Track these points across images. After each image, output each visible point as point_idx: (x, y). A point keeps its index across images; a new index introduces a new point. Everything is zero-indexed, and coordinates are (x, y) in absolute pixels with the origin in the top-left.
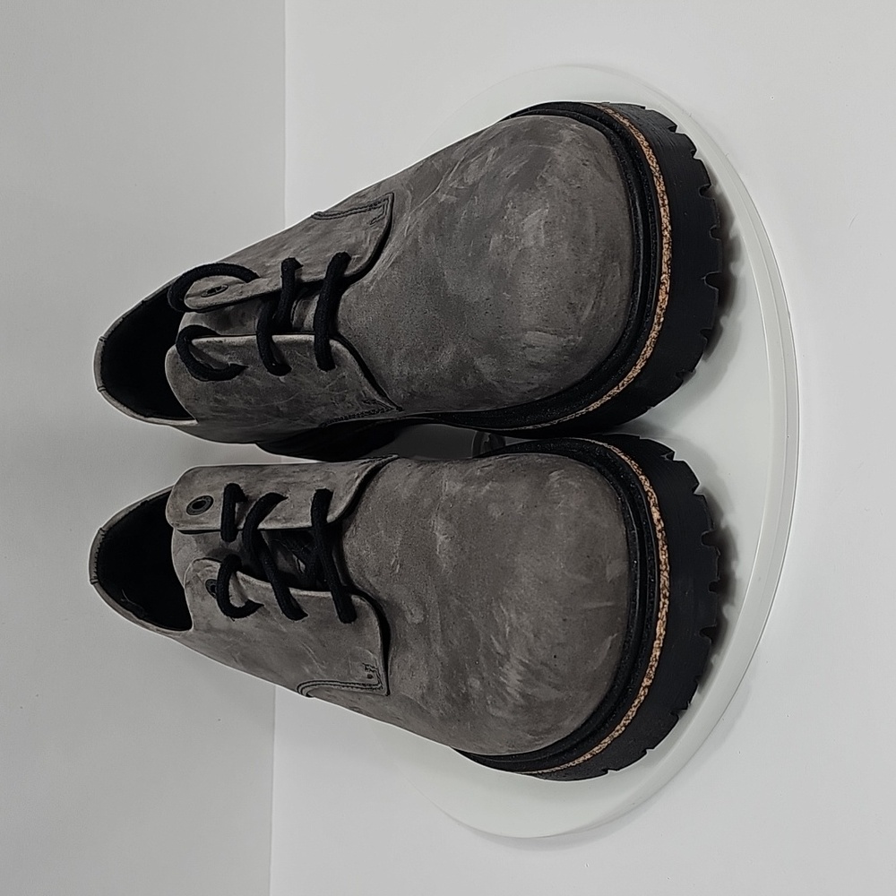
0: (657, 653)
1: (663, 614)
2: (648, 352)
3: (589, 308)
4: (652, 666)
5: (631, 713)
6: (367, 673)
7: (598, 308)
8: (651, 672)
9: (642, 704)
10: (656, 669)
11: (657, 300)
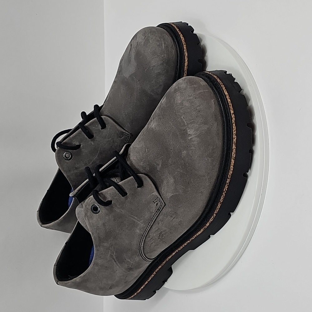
0: (229, 100)
1: (224, 88)
2: (186, 54)
3: (163, 45)
4: (230, 105)
5: (234, 127)
6: (155, 204)
7: (166, 44)
8: (231, 107)
9: (235, 121)
10: (232, 106)
11: (181, 39)
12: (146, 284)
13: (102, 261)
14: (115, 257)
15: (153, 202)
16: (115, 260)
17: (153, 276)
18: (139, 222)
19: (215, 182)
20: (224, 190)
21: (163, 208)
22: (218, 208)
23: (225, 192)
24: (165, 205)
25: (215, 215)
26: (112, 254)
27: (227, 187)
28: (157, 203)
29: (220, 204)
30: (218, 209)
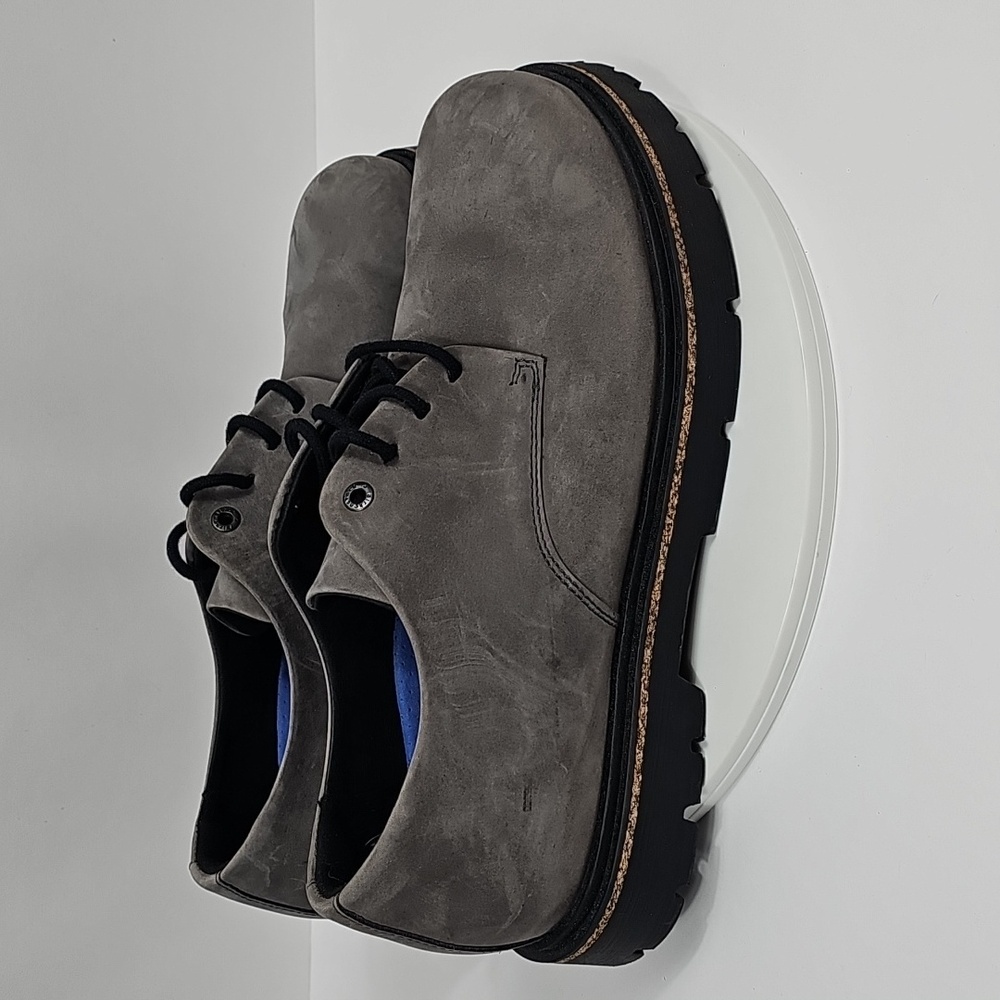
6: (520, 382)
12: (643, 764)
13: (451, 673)
14: (485, 637)
15: (511, 384)
16: (490, 650)
17: (644, 709)
18: (500, 470)
19: (638, 220)
20: (673, 225)
21: (545, 376)
22: (688, 288)
23: (679, 230)
24: (546, 359)
25: (692, 316)
26: (474, 630)
27: (676, 215)
28: (524, 376)
29: (686, 272)
30: (690, 290)
